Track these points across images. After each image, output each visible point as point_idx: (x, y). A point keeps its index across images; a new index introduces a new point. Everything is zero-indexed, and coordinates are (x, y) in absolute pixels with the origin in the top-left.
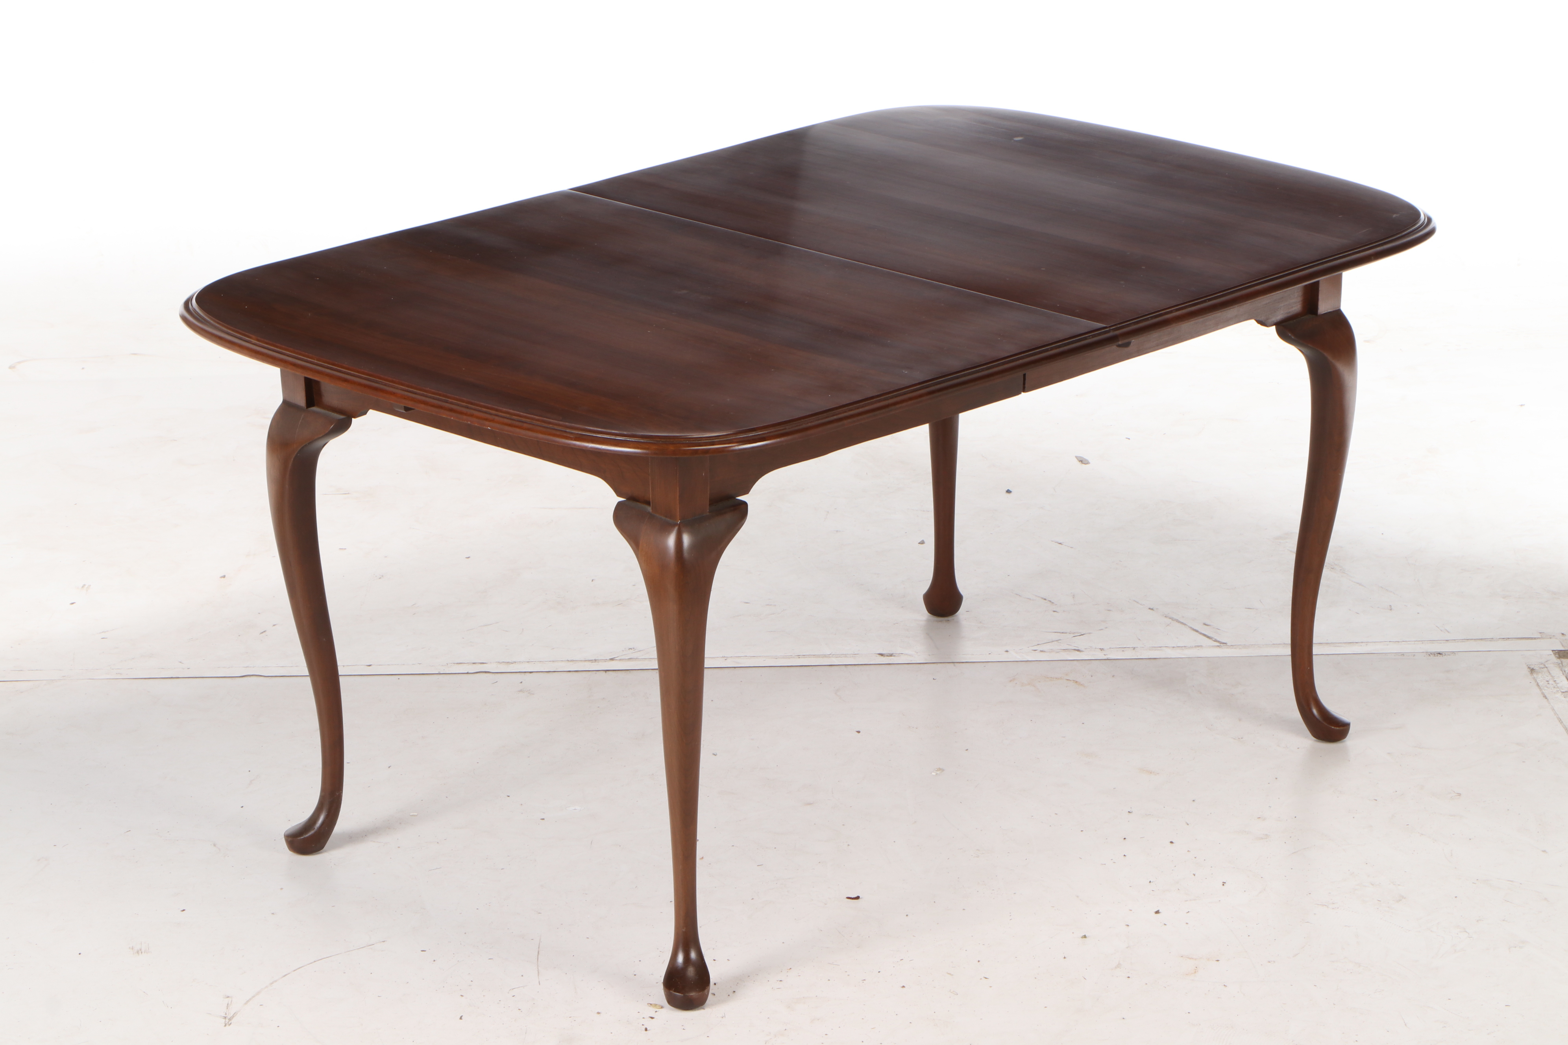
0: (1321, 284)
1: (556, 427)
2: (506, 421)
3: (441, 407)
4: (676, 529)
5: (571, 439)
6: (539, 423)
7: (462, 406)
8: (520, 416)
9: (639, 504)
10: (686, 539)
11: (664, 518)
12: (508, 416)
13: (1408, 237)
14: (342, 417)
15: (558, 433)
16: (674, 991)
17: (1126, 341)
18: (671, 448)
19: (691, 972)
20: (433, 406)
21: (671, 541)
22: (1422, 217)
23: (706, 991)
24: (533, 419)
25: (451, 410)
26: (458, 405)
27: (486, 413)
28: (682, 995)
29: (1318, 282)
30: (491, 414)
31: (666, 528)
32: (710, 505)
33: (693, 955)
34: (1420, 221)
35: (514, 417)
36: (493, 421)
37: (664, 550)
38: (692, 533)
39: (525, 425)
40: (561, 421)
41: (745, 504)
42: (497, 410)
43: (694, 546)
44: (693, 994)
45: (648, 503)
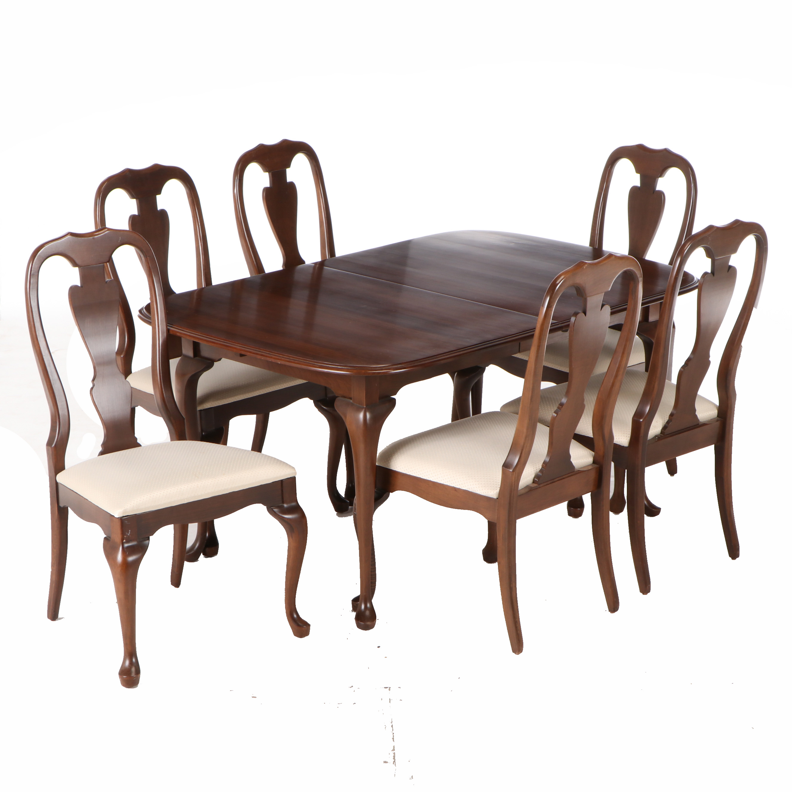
0: (650, 308)
1: (310, 362)
2: (288, 360)
3: (257, 354)
4: (364, 409)
5: (317, 368)
6: (302, 360)
7: (266, 353)
8: (293, 357)
9: (346, 399)
10: (368, 416)
11: (358, 405)
12: (288, 357)
13: (690, 287)
14: (210, 361)
15: (311, 365)
16: (360, 622)
17: (566, 329)
18: (363, 371)
19: (368, 613)
20: (254, 353)
21: (361, 416)
22: (695, 279)
23: (375, 622)
24: (299, 359)
25: (262, 355)
26: (265, 353)
27: (278, 356)
28: (364, 623)
29: (649, 306)
30: (280, 357)
31: (359, 410)
32: (379, 399)
33: (368, 605)
34: (694, 281)
35: (291, 358)
36: (281, 360)
37: (358, 420)
38: (371, 413)
39: (296, 362)
40: (312, 359)
41: (395, 400)
42: (283, 355)
43: (371, 418)
44: (368, 623)
45: (351, 399)
